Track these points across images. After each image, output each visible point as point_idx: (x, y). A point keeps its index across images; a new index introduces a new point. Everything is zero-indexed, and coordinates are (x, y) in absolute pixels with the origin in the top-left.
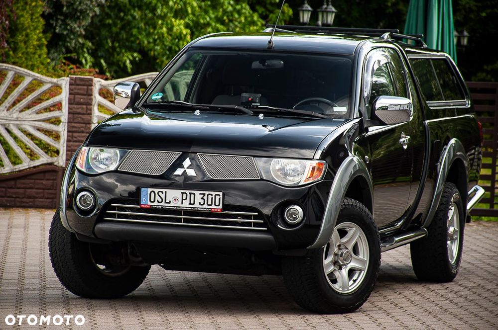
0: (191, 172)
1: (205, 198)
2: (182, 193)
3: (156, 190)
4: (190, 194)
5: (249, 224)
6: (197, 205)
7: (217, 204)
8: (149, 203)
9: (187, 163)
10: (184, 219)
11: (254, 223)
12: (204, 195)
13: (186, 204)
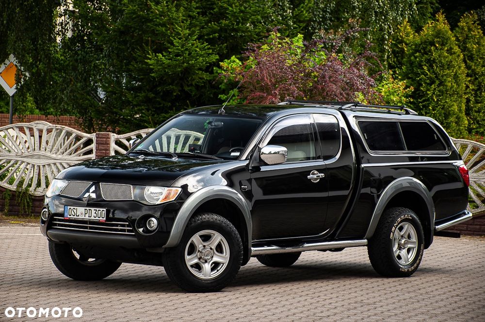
0: (94, 196)
1: (97, 212)
2: (85, 209)
3: (72, 208)
4: (89, 210)
5: (124, 230)
6: (92, 218)
7: (103, 217)
8: (69, 216)
9: (93, 188)
10: (90, 227)
11: (128, 230)
12: (96, 210)
13: (87, 217)
